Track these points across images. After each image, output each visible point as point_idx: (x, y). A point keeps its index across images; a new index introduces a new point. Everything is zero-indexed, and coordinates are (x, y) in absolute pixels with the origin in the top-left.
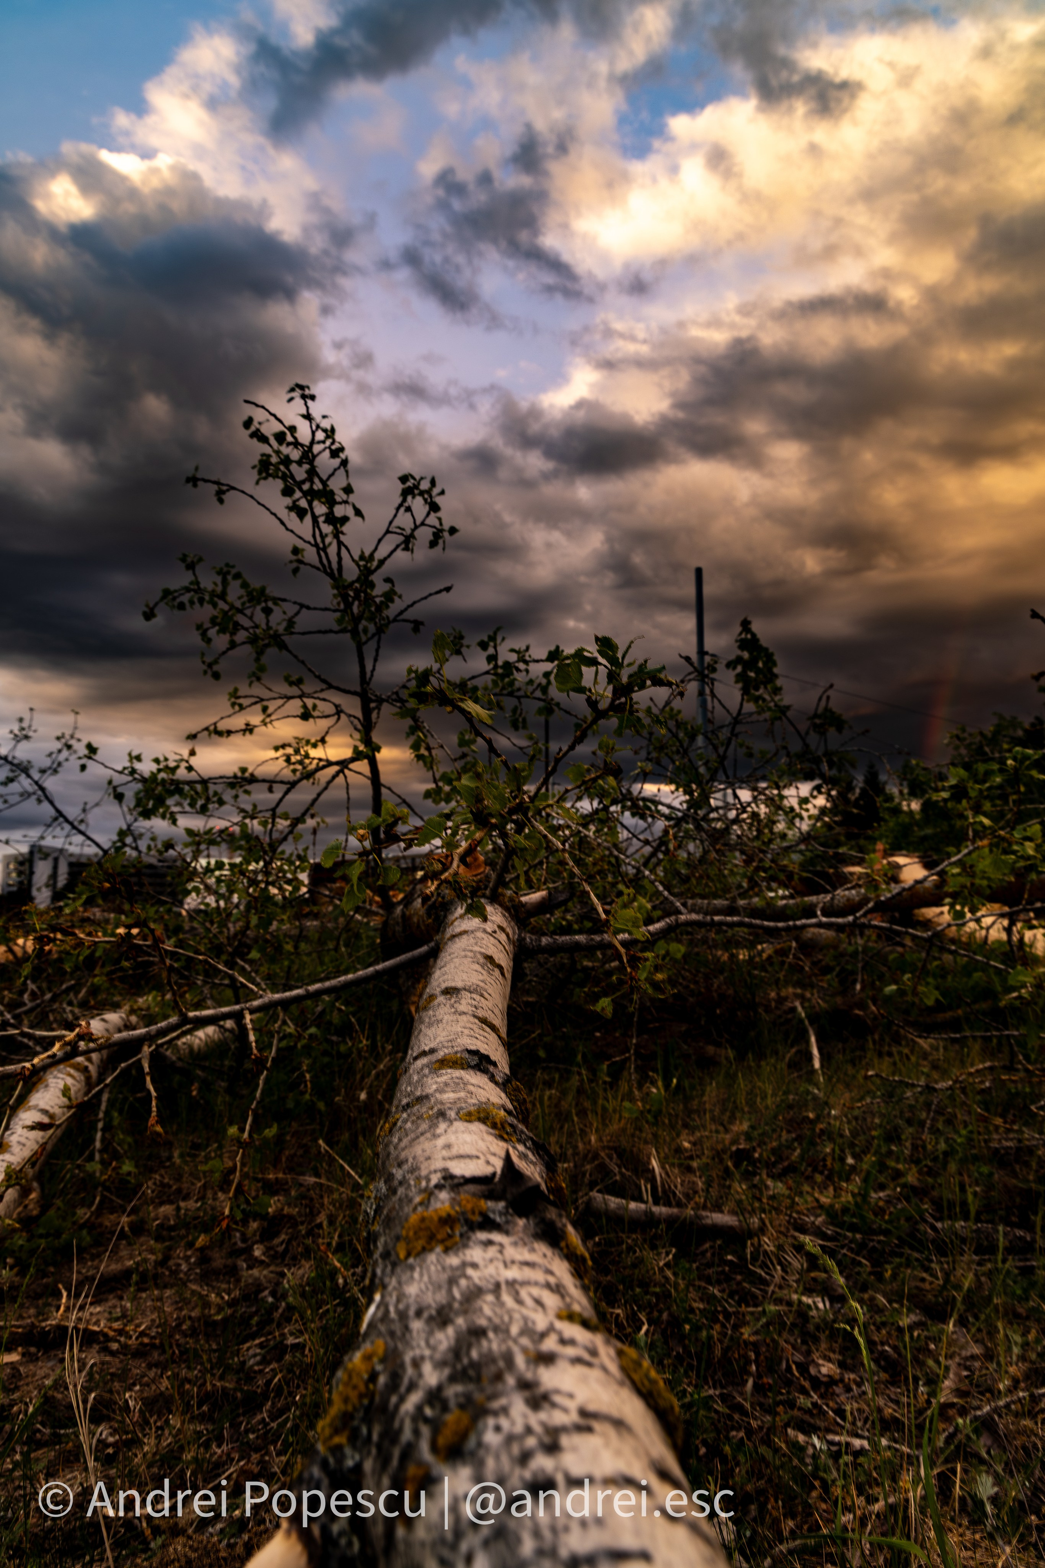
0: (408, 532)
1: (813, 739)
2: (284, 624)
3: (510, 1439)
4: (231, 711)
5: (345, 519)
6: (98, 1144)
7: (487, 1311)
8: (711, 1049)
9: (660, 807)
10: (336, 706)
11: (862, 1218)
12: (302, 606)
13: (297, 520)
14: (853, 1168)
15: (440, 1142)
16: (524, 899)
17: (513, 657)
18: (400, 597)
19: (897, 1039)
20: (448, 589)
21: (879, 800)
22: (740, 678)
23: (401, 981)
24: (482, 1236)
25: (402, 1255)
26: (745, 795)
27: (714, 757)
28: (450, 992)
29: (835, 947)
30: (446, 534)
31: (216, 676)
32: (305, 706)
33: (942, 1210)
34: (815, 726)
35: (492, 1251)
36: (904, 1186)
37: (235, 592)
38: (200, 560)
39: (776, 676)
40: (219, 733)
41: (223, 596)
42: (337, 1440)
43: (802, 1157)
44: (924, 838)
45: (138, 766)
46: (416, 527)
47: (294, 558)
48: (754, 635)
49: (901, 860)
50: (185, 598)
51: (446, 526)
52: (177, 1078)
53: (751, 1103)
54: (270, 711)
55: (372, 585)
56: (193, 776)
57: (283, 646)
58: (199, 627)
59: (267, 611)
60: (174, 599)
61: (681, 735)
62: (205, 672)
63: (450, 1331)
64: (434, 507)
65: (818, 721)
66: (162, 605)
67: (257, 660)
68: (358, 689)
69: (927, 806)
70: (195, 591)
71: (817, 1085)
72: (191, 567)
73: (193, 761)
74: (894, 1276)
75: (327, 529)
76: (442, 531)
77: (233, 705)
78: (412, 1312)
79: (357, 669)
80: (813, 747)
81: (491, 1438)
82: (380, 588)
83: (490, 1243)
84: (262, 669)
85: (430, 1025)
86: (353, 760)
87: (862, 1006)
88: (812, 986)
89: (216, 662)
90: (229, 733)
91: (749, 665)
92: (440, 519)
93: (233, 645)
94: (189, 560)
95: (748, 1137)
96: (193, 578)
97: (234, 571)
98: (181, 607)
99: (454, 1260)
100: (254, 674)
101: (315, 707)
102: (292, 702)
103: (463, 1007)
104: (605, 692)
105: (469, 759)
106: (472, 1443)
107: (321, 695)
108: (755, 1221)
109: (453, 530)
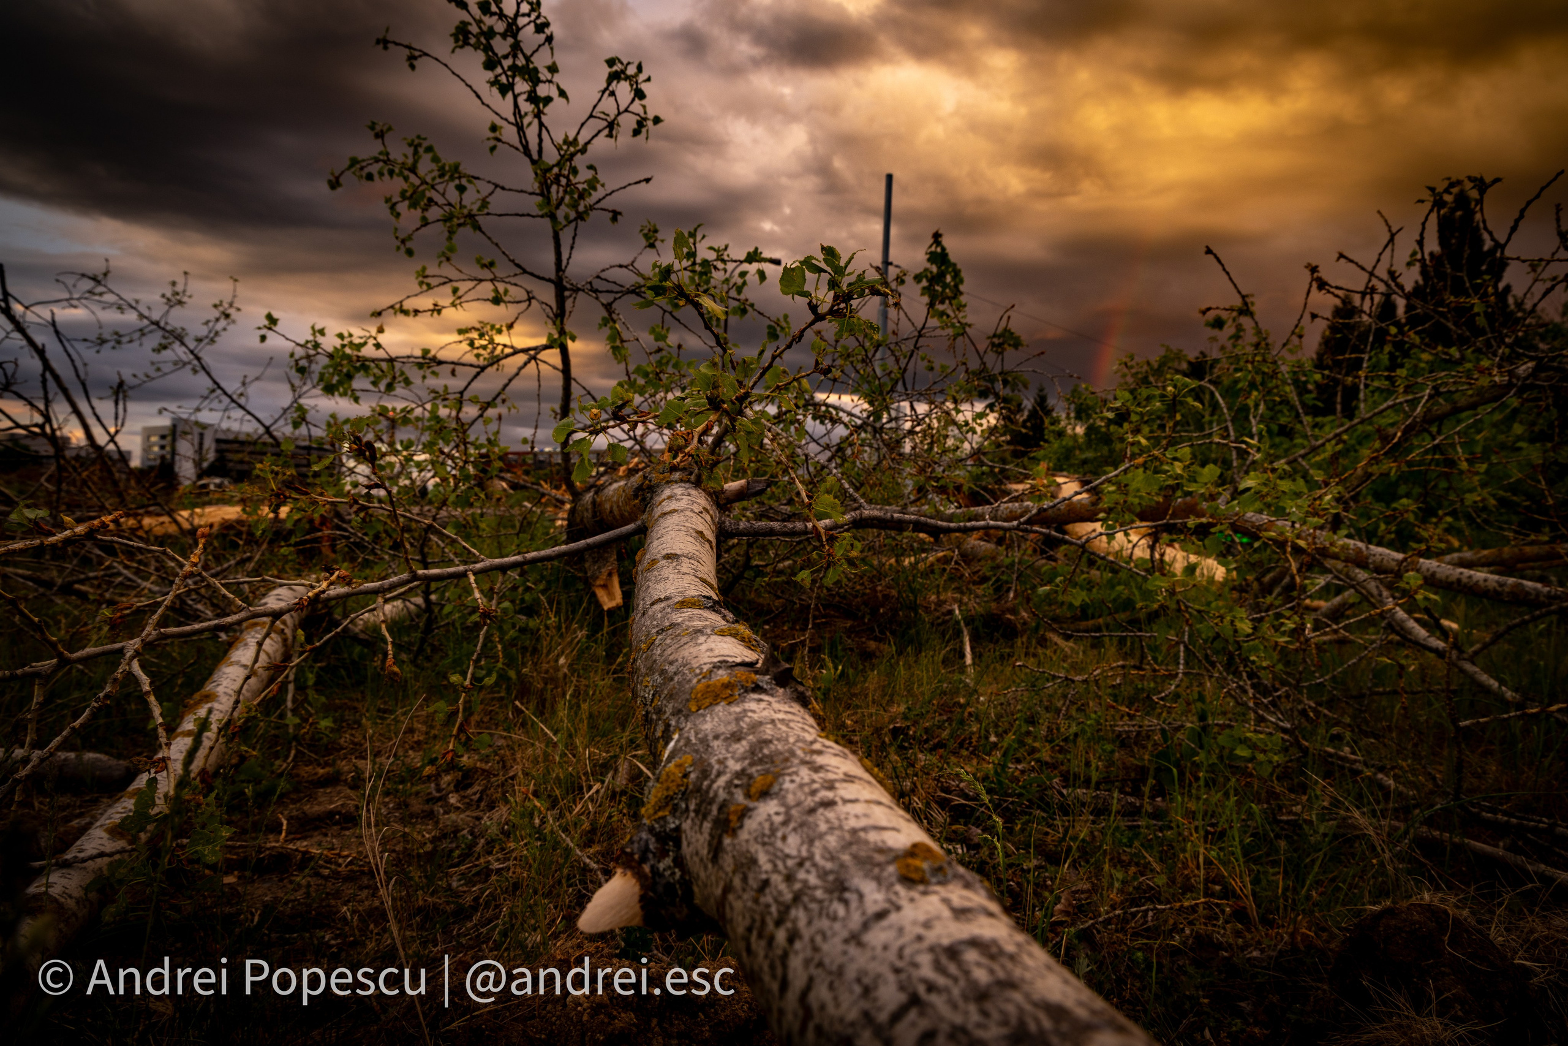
0: (612, 117)
1: (991, 358)
2: (479, 204)
3: (801, 786)
4: (417, 289)
5: (548, 100)
6: (289, 704)
7: (769, 732)
8: (872, 645)
9: (841, 414)
10: (528, 293)
11: (1000, 783)
12: (496, 186)
13: (499, 96)
14: (995, 746)
15: (704, 647)
16: (726, 486)
17: (711, 256)
18: (603, 185)
19: (1043, 642)
20: (648, 180)
21: (1047, 421)
22: (927, 290)
23: (587, 565)
24: (756, 696)
25: (694, 709)
26: (922, 408)
27: (895, 369)
28: (669, 557)
29: (993, 558)
30: (650, 123)
31: (410, 253)
32: (496, 290)
33: (1068, 779)
34: (993, 345)
35: (763, 705)
36: (1038, 761)
37: (426, 166)
38: (390, 129)
39: (961, 293)
40: (406, 313)
41: (413, 170)
42: (660, 814)
43: (951, 735)
44: (1085, 462)
45: (320, 339)
46: (619, 113)
47: (492, 135)
48: (943, 249)
49: (1060, 480)
50: (374, 169)
51: (651, 115)
52: (358, 649)
53: (909, 690)
54: (460, 293)
55: (574, 171)
56: (380, 354)
57: (477, 227)
58: (388, 200)
59: (461, 189)
60: (362, 168)
61: (867, 344)
62: (398, 248)
63: (744, 743)
64: (640, 95)
65: (996, 341)
66: (348, 173)
67: (450, 239)
68: (553, 276)
69: (1091, 430)
70: (385, 162)
71: (968, 676)
72: (380, 135)
73: (382, 339)
74: (1023, 830)
75: (526, 107)
76: (645, 119)
77: (421, 283)
78: (710, 737)
79: (551, 257)
80: (989, 366)
81: (787, 785)
82: (584, 175)
83: (761, 700)
84: (451, 249)
85: (657, 582)
86: (546, 347)
87: (1014, 611)
88: (970, 592)
89: (410, 238)
90: (416, 312)
91: (935, 279)
92: (644, 107)
93: (425, 223)
94: (378, 128)
95: (905, 717)
96: (382, 148)
97: (425, 144)
98: (370, 177)
99: (737, 709)
100: (444, 254)
101: (506, 292)
102: (484, 284)
103: (684, 569)
104: (825, 297)
105: (664, 353)
106: (776, 788)
107: (513, 280)
108: (908, 784)
109: (657, 120)
